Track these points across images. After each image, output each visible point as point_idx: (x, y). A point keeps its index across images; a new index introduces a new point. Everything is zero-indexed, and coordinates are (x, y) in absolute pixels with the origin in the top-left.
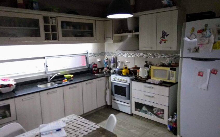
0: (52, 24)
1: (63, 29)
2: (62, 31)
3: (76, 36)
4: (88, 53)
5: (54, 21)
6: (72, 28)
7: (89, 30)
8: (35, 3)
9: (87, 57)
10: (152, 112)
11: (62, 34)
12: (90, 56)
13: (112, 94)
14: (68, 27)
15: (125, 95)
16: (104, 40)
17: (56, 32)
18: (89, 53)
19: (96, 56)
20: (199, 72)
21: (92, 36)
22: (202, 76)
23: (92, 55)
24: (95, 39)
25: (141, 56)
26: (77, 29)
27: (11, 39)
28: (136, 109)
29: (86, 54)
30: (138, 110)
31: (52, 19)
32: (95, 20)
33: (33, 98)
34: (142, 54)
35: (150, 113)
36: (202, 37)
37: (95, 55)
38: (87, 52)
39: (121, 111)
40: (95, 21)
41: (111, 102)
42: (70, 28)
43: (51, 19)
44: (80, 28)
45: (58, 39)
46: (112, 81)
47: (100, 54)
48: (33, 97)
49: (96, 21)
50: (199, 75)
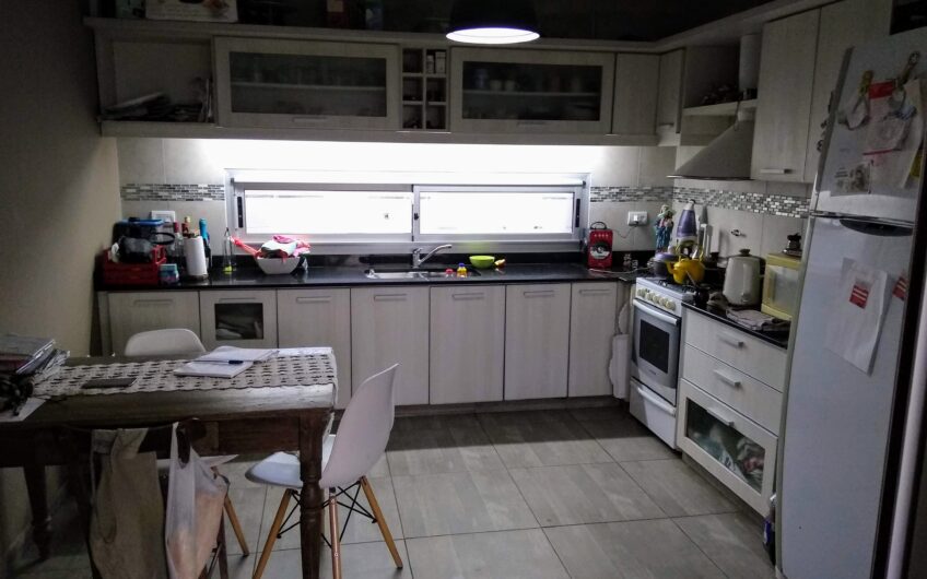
0: (435, 72)
1: (469, 92)
2: (465, 97)
3: (526, 115)
4: (584, 183)
5: (440, 64)
6: (510, 85)
7: (587, 94)
8: (372, 6)
9: (578, 201)
10: (734, 452)
11: (464, 109)
12: (596, 196)
13: (633, 358)
14: (496, 84)
15: (664, 368)
16: (655, 134)
17: (444, 100)
18: (590, 183)
19: (624, 198)
20: (855, 287)
21: (596, 117)
22: (861, 304)
23: (605, 193)
24: (608, 130)
25: (785, 211)
26: (533, 90)
27: (296, 120)
28: (690, 430)
29: (575, 189)
30: (696, 435)
31: (434, 58)
32: (616, 53)
33: (327, 302)
34: (789, 201)
35: (725, 454)
36: (890, 114)
37: (621, 194)
38: (580, 182)
39: (652, 429)
40: (613, 55)
41: (629, 389)
42: (503, 88)
43: (430, 57)
44: (546, 87)
45: (447, 126)
46: (635, 302)
47: (648, 193)
48: (328, 299)
49: (619, 55)
50: (853, 299)
